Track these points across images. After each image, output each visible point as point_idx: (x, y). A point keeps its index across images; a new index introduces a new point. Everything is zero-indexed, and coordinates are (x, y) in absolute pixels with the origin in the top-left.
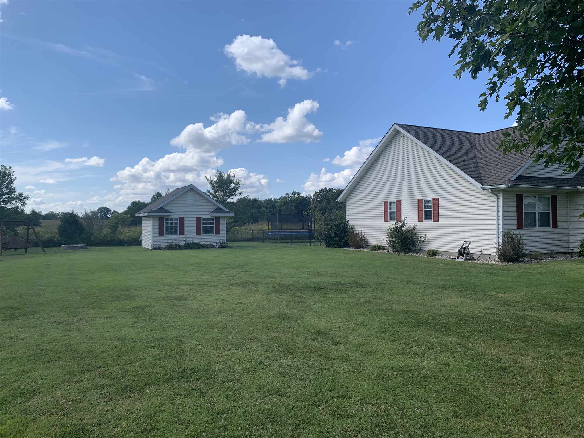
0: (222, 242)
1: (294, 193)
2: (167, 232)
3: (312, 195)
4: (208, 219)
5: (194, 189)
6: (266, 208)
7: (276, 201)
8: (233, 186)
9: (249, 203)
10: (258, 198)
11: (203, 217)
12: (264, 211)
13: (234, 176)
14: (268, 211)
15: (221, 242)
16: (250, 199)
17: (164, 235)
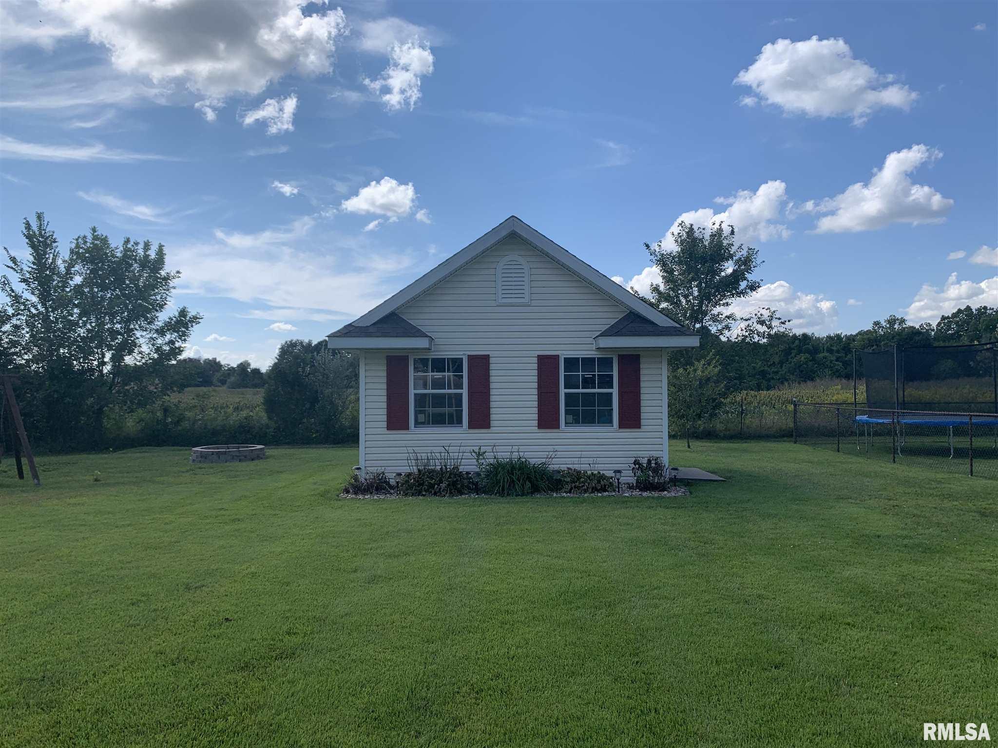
0: (649, 461)
1: (892, 321)
2: (421, 418)
3: (934, 325)
4: (588, 362)
5: (524, 234)
6: (830, 351)
7: (851, 339)
8: (729, 268)
9: (793, 343)
10: (813, 334)
11: (565, 352)
12: (825, 358)
13: (732, 233)
14: (834, 358)
15: (644, 461)
16: (795, 334)
17: (407, 428)
